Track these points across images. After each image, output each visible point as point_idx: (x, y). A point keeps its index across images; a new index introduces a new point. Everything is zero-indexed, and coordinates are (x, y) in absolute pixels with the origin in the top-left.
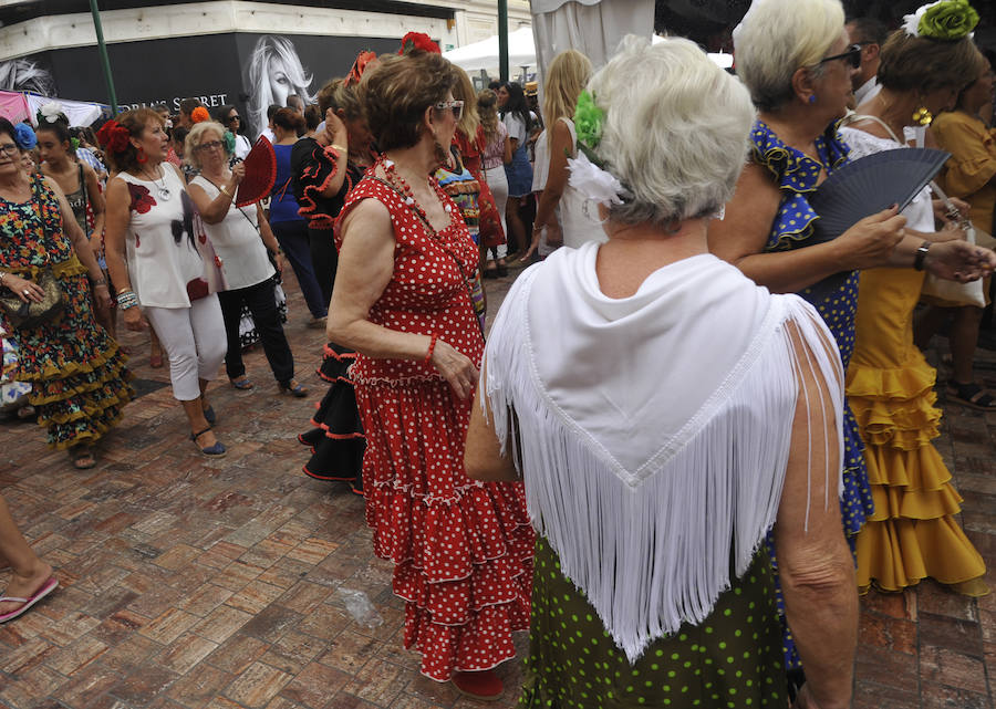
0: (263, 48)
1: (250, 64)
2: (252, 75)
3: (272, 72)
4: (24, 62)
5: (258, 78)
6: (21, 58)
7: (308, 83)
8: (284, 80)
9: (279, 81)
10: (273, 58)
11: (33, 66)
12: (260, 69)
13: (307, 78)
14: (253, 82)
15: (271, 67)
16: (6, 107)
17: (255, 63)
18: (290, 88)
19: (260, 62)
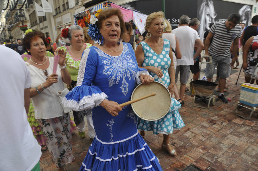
0: (205, 3)
1: (200, 8)
2: (200, 12)
3: (206, 12)
4: (127, 5)
5: (202, 13)
6: (126, 4)
7: (215, 17)
8: (209, 15)
9: (207, 15)
10: (207, 7)
11: (130, 6)
12: (203, 10)
13: (215, 15)
14: (200, 14)
15: (206, 10)
16: (127, 15)
17: (201, 8)
18: (210, 18)
19: (203, 8)
